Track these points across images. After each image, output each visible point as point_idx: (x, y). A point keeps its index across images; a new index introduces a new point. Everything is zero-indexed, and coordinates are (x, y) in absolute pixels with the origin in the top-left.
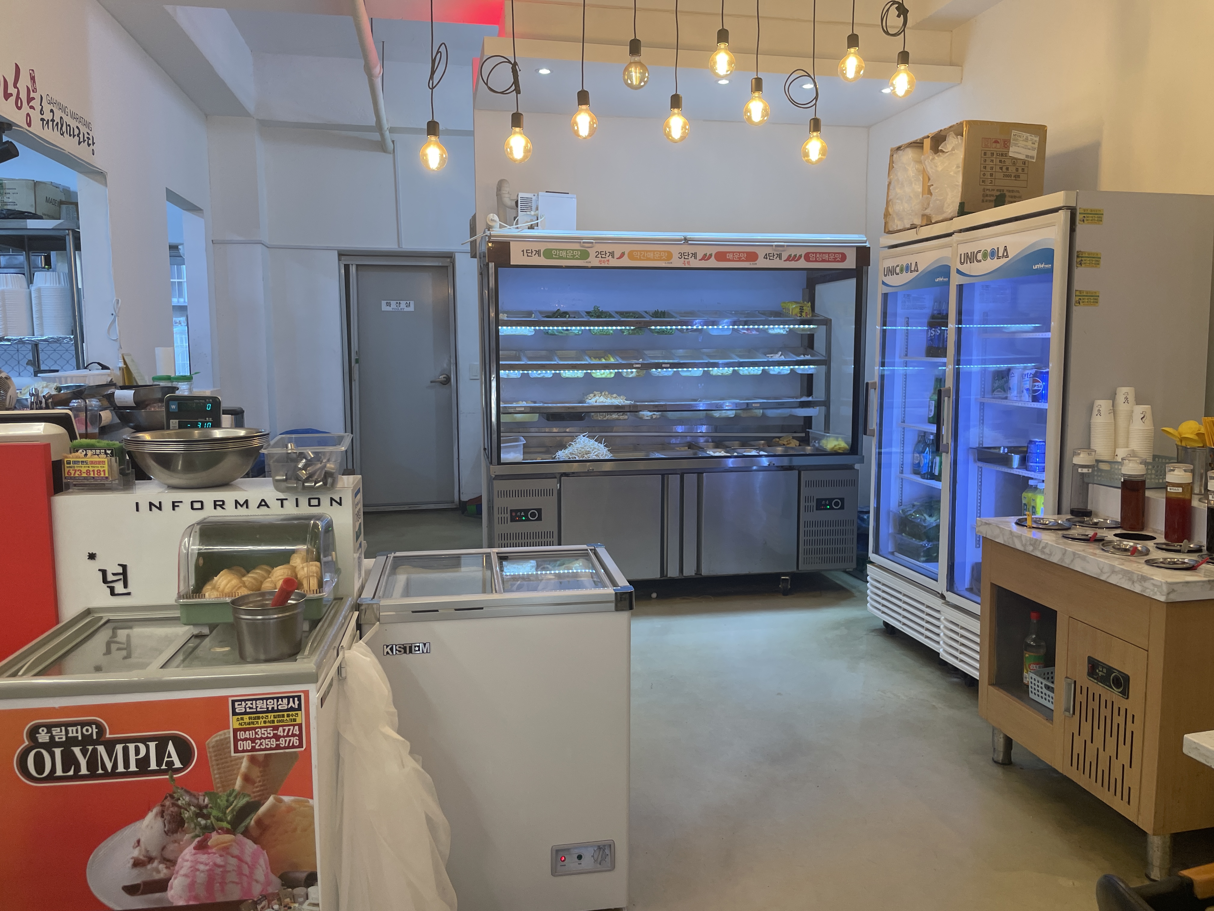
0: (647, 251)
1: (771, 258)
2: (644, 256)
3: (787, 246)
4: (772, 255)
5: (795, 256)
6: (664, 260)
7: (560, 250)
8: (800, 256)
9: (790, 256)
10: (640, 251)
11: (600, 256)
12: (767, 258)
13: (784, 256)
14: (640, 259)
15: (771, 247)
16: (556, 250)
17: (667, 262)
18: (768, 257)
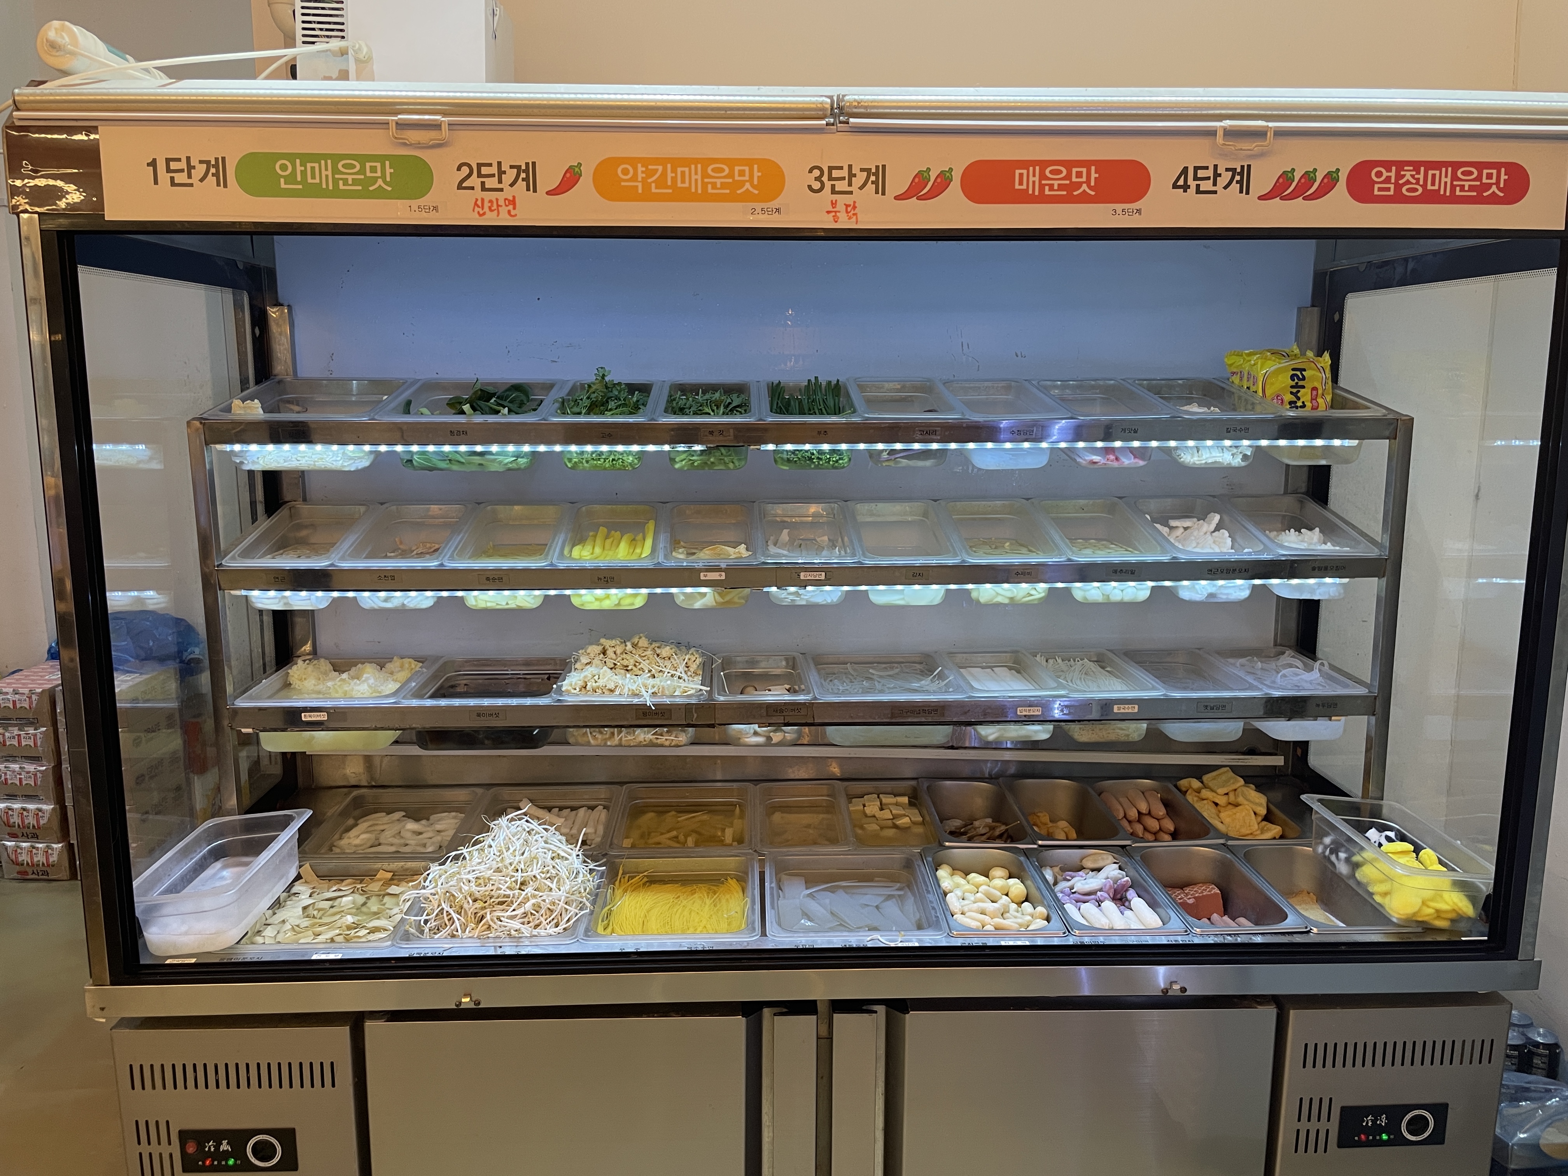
0: (677, 162)
1: (1206, 186)
2: (661, 182)
3: (1280, 133)
4: (1210, 173)
5: (1308, 178)
6: (747, 197)
7: (306, 158)
8: (1330, 181)
9: (1285, 179)
10: (646, 161)
11: (474, 181)
12: (1186, 187)
13: (1262, 181)
14: (647, 197)
15: (1206, 141)
16: (291, 157)
17: (758, 206)
18: (1190, 181)
